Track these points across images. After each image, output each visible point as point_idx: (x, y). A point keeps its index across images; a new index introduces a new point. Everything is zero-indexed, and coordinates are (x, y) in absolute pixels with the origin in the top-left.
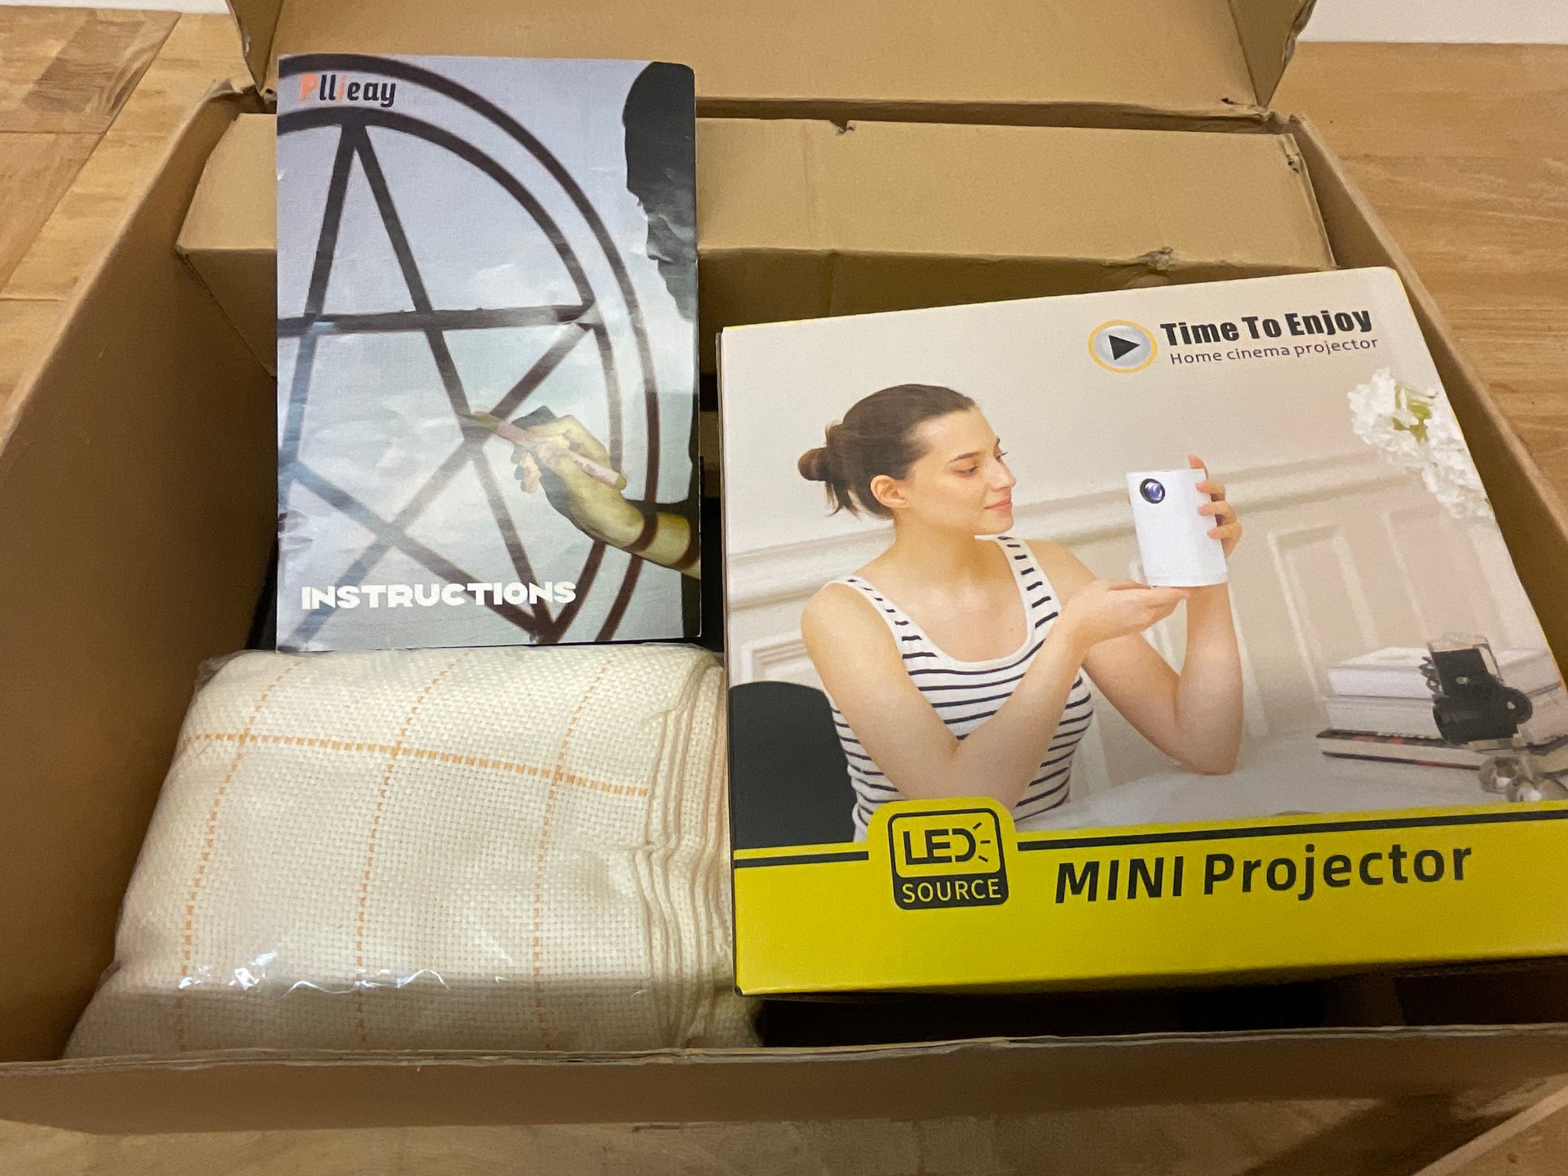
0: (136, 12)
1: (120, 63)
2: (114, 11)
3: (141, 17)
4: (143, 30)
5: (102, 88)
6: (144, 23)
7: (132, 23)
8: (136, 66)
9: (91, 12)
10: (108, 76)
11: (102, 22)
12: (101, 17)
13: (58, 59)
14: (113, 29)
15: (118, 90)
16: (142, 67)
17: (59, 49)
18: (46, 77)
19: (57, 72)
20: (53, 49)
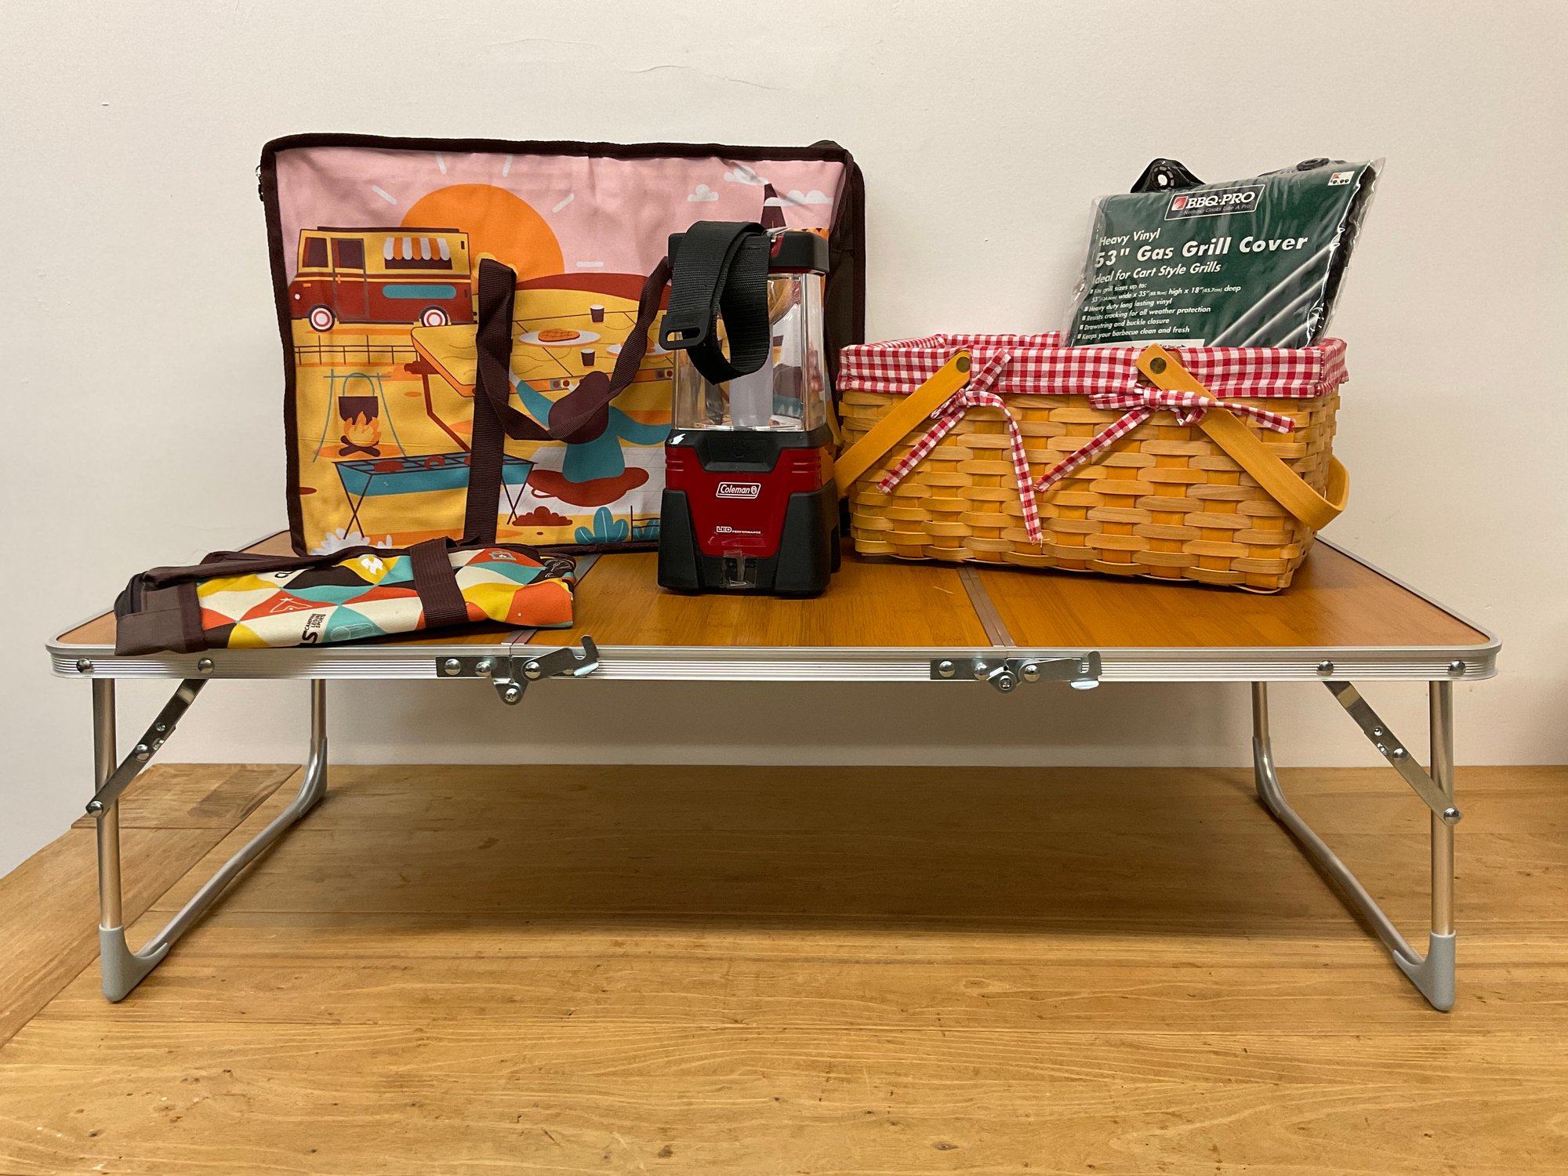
0: (271, 765)
1: (256, 791)
2: (258, 765)
3: (274, 768)
4: (275, 774)
5: (239, 805)
7: (268, 771)
8: (266, 792)
9: (243, 766)
10: (246, 798)
11: (249, 771)
12: (249, 768)
13: (215, 790)
14: (255, 774)
15: (249, 806)
17: (217, 785)
18: (206, 800)
19: (213, 797)
20: (214, 785)
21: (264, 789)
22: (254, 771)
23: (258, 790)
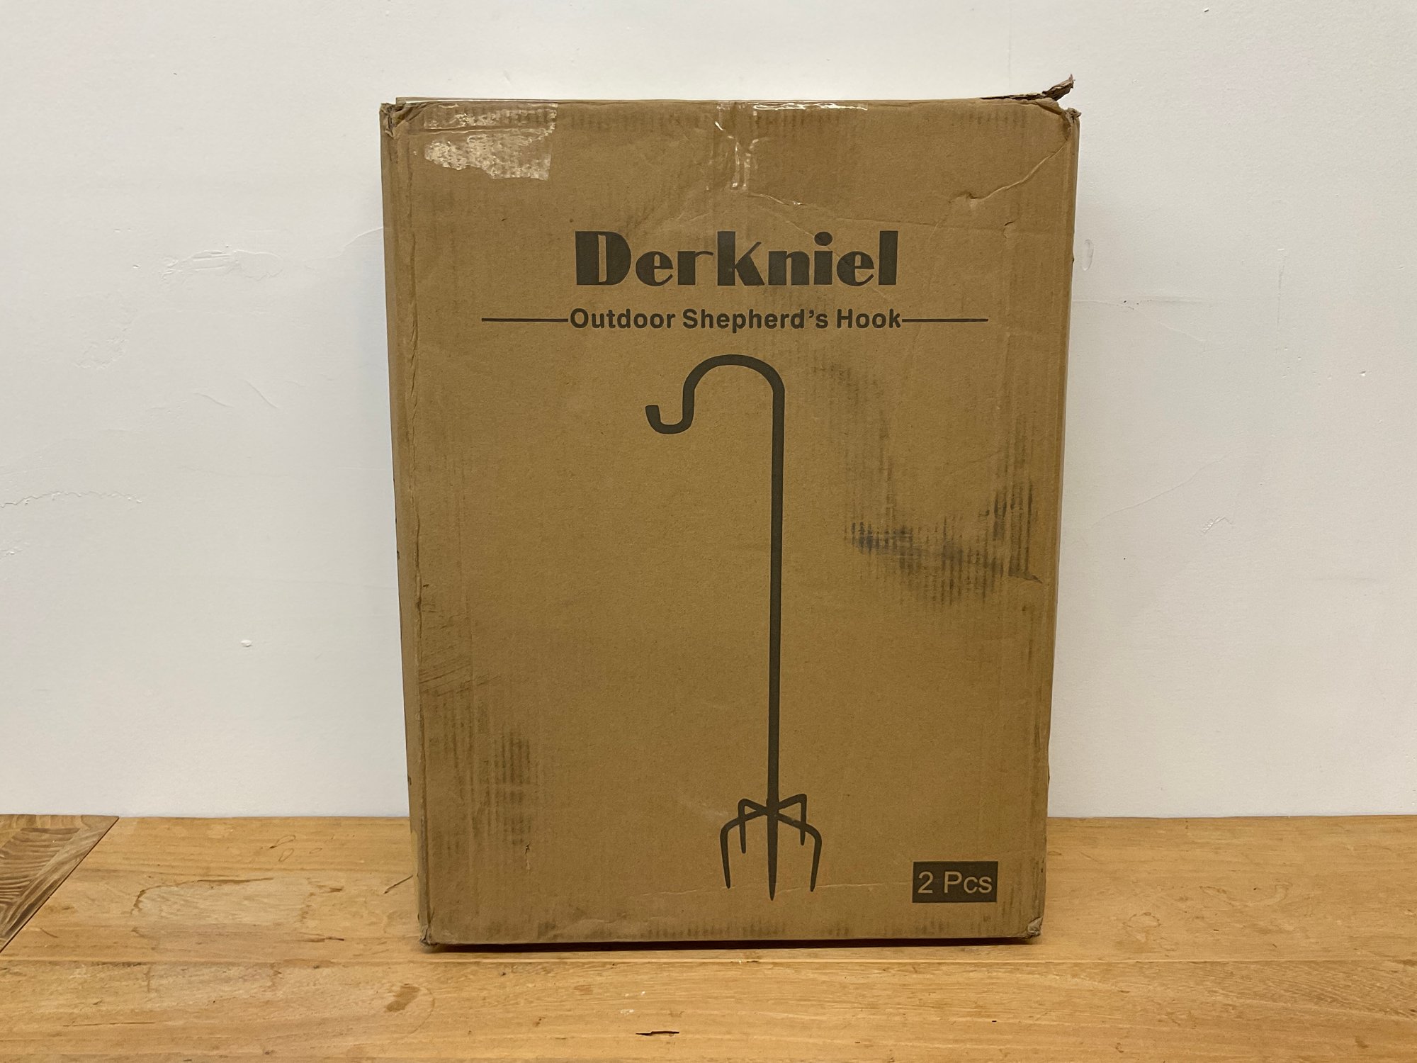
0: (73, 817)
1: (40, 873)
2: (53, 817)
3: (78, 824)
4: (75, 837)
5: (10, 905)
6: (77, 830)
7: (65, 828)
8: (56, 877)
9: (31, 818)
10: (22, 889)
11: (38, 830)
12: (39, 825)
14: (46, 836)
15: (25, 907)
16: (59, 879)
21: (55, 870)
22: (45, 831)
23: (43, 871)
